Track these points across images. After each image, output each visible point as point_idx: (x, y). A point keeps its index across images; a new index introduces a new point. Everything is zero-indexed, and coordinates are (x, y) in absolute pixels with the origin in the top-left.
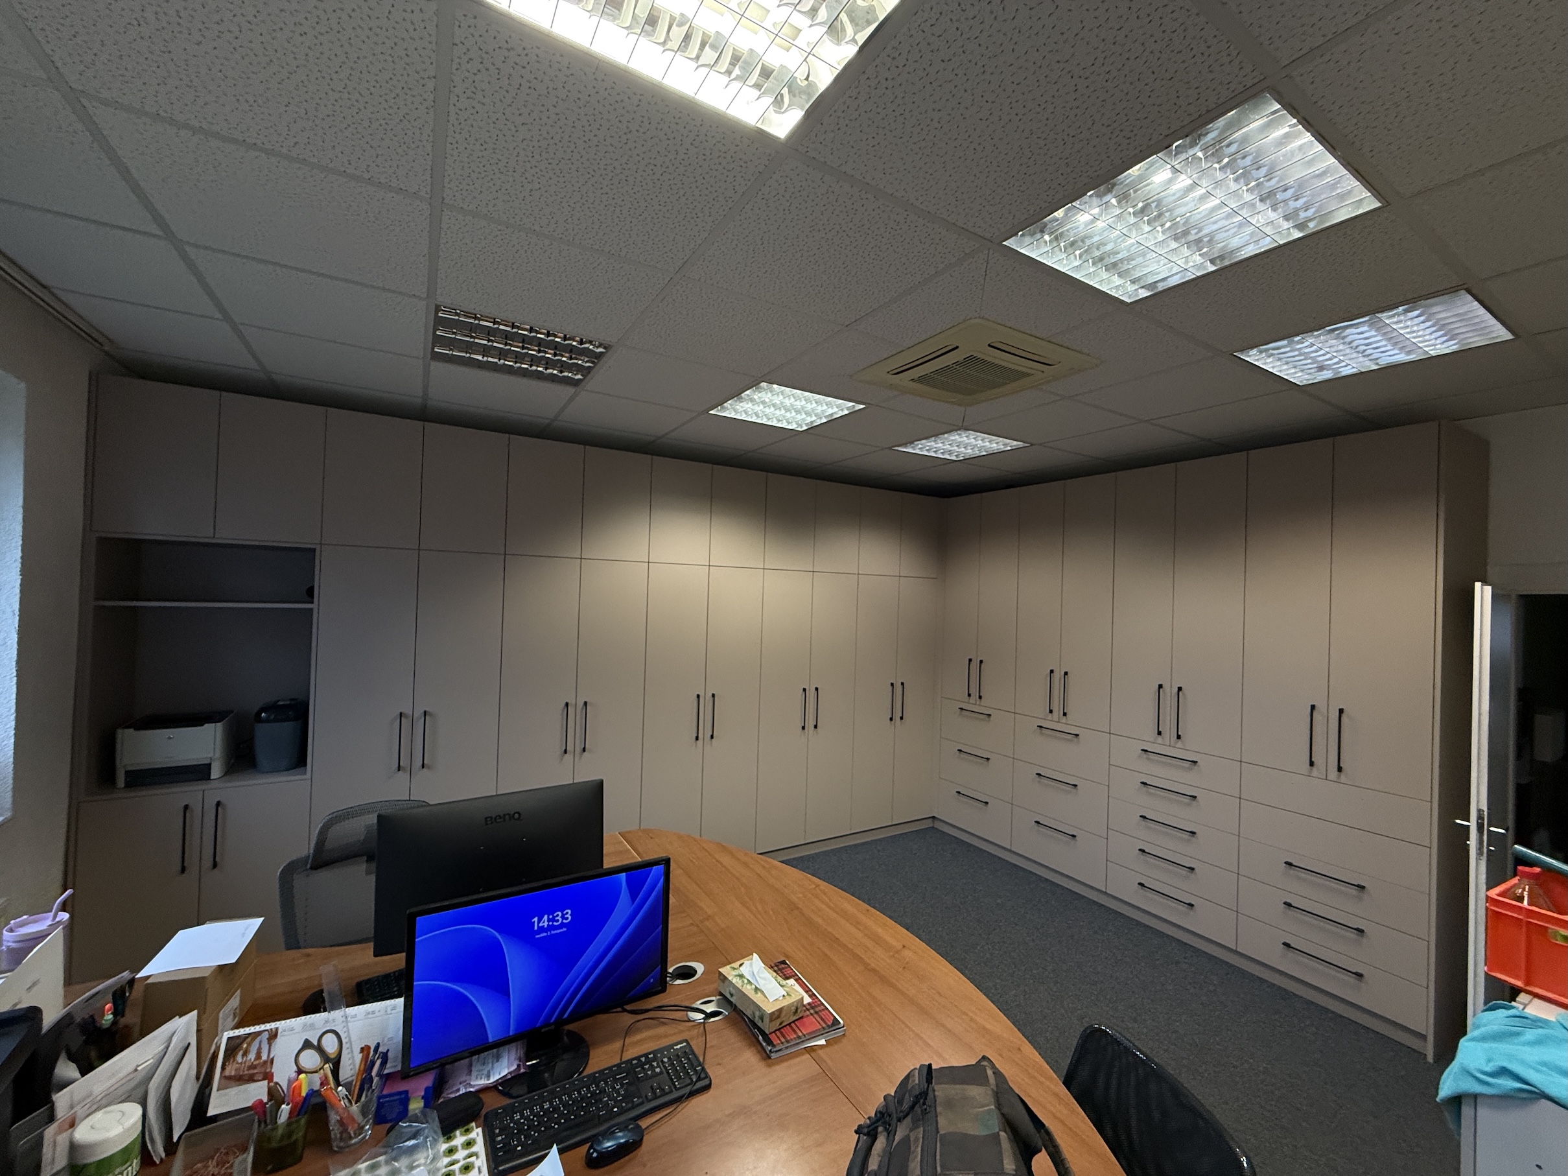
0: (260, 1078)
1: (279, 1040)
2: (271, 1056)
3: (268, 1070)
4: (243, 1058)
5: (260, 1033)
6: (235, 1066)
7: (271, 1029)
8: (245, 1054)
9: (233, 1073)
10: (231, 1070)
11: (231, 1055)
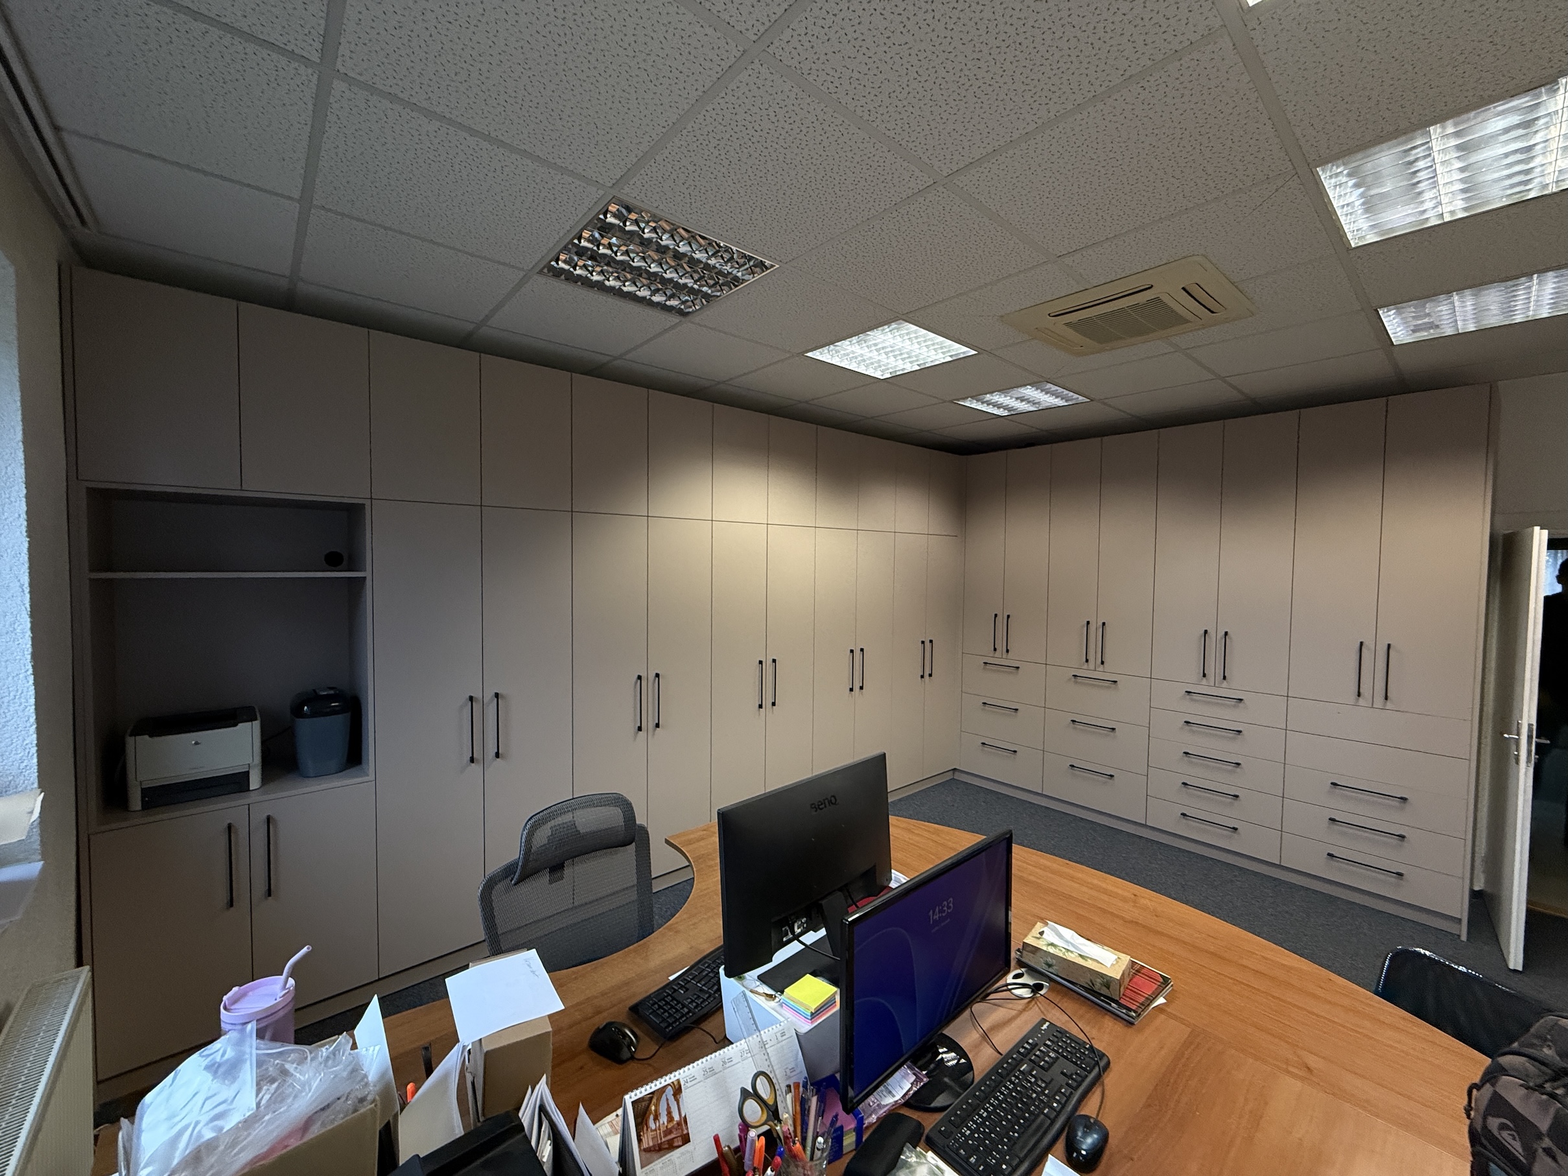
0: (680, 1143)
1: (685, 1094)
2: (683, 1115)
3: (685, 1132)
4: (655, 1123)
5: (662, 1090)
6: (651, 1134)
7: (673, 1083)
8: (656, 1118)
9: (651, 1144)
10: (648, 1142)
11: (642, 1122)
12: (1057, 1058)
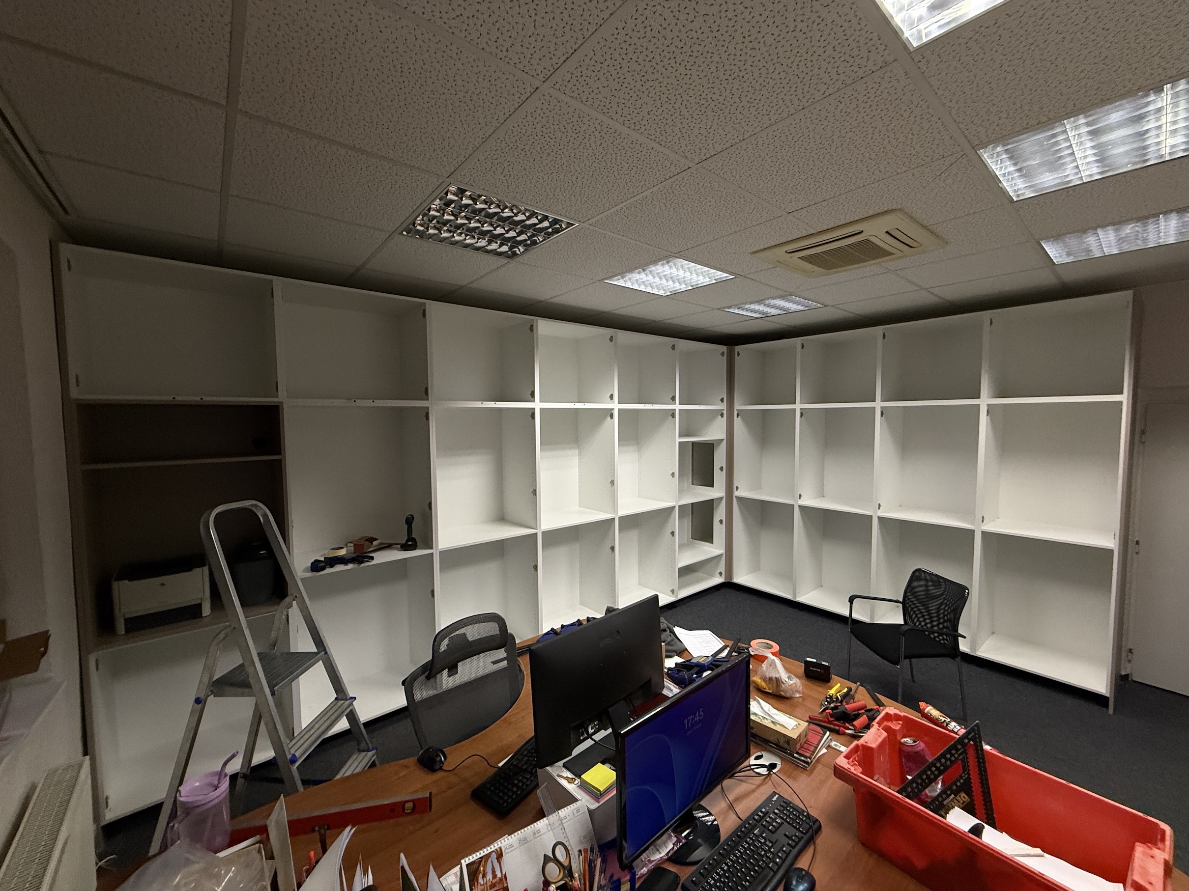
1: (506, 858)
2: (504, 873)
3: (505, 885)
4: (483, 880)
5: (488, 856)
6: (480, 888)
7: (496, 849)
8: (484, 876)
11: (473, 881)
12: (782, 823)
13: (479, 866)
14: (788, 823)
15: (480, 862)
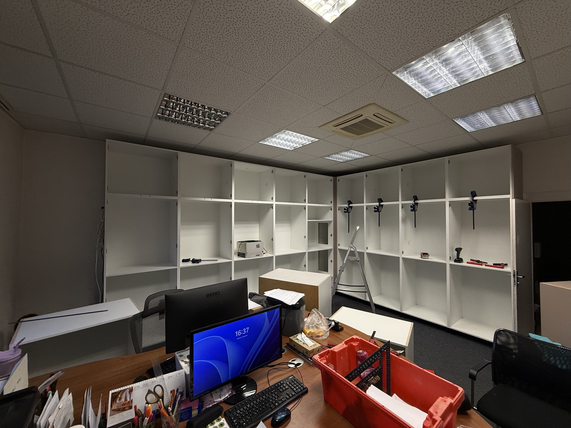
0: (128, 409)
1: (134, 392)
2: (131, 399)
3: (131, 405)
5: (125, 390)
7: (130, 388)
8: (120, 399)
10: (114, 407)
13: (118, 395)
14: (291, 388)
15: (119, 393)
